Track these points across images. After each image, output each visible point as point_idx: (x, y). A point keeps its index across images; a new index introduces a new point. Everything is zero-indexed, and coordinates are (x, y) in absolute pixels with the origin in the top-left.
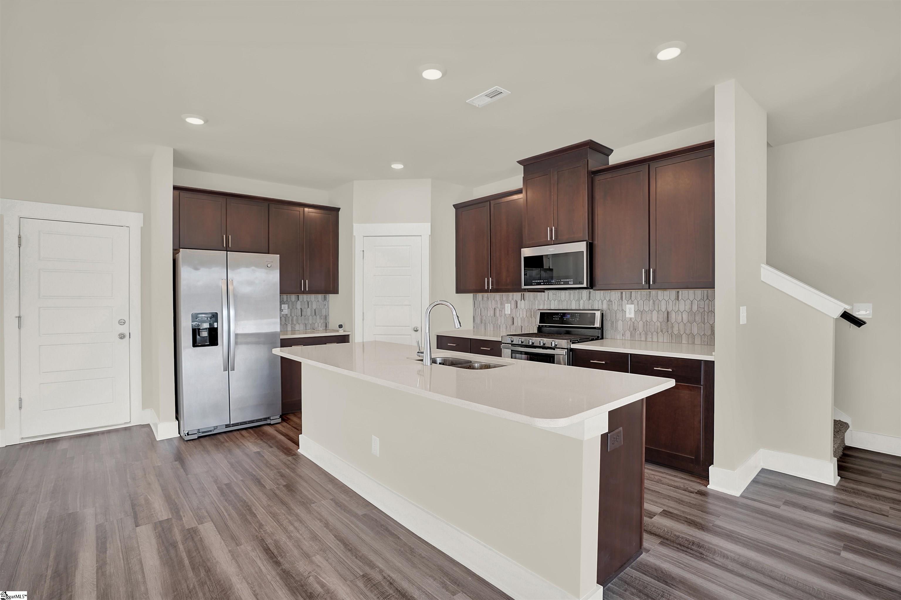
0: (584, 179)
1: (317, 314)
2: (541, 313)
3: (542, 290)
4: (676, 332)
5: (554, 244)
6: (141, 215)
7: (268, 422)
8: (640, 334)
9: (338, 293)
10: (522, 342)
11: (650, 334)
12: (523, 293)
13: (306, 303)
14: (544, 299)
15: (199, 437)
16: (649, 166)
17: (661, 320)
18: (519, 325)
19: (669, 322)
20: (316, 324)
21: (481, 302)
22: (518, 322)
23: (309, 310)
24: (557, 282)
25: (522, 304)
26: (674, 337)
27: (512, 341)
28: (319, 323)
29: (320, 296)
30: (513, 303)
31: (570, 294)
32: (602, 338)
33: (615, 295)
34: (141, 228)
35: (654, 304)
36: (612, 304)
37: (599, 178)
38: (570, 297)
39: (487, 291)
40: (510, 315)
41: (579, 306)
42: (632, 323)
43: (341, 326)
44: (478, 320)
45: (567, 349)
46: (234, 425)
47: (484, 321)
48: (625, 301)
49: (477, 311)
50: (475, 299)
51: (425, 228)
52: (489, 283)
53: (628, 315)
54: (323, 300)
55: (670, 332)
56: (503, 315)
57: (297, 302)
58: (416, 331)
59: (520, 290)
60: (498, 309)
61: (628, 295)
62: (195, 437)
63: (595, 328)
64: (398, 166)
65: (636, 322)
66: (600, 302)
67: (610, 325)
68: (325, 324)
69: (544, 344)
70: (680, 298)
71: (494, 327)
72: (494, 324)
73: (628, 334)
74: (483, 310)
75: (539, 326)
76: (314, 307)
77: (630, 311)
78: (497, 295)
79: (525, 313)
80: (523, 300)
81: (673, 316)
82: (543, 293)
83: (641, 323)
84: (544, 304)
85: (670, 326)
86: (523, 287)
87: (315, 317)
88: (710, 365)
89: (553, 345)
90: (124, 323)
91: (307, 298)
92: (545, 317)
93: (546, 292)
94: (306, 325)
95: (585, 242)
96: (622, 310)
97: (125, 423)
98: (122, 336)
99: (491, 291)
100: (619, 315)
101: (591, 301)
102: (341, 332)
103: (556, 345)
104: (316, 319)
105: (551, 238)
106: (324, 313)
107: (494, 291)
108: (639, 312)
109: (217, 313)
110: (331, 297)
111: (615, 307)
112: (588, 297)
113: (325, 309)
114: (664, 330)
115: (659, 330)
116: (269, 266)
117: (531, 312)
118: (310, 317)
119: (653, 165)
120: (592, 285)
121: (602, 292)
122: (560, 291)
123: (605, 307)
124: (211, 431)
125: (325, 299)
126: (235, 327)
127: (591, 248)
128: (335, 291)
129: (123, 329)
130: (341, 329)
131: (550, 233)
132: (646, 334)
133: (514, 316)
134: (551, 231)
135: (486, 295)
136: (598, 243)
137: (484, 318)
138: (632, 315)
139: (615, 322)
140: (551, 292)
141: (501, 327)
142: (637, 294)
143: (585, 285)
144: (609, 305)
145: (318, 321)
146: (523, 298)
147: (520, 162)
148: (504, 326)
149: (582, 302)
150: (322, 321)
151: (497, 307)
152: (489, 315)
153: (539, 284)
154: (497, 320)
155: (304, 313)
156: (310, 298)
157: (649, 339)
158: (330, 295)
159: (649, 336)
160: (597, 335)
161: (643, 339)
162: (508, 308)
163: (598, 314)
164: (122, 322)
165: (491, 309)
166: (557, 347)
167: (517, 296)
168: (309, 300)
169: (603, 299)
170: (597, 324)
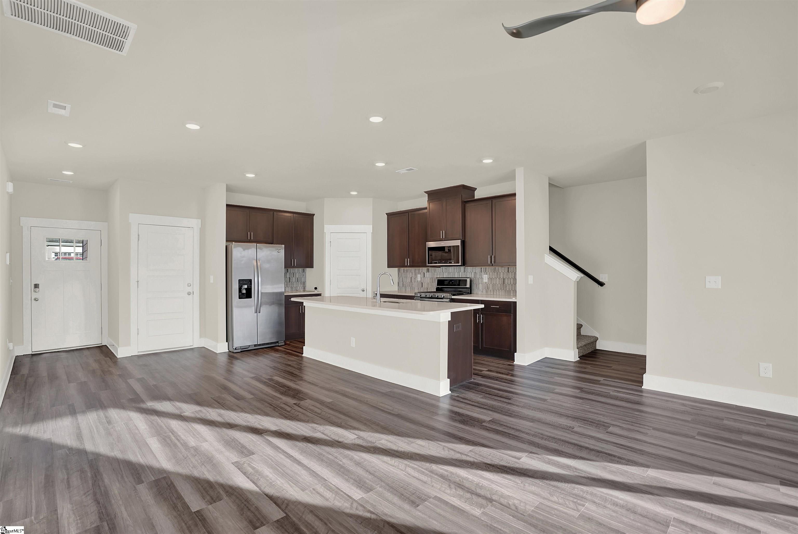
0: (460, 205)
1: (299, 281)
2: (438, 280)
3: (439, 267)
4: (508, 290)
5: (444, 241)
6: (200, 221)
7: (277, 344)
8: (491, 290)
9: (313, 267)
10: (426, 296)
11: (495, 290)
12: (428, 268)
13: (292, 274)
14: (440, 272)
15: (241, 351)
16: (492, 201)
17: (500, 283)
18: (426, 287)
19: (504, 284)
20: (298, 288)
21: (403, 274)
22: (425, 285)
23: (294, 278)
24: (446, 262)
25: (427, 275)
26: (507, 292)
27: (420, 296)
28: (300, 287)
29: (301, 270)
30: (422, 274)
31: (454, 269)
32: (471, 293)
33: (478, 269)
34: (200, 228)
35: (497, 274)
36: (476, 275)
37: (468, 205)
38: (454, 271)
39: (406, 267)
40: (420, 281)
41: (459, 276)
42: (486, 285)
43: (316, 288)
44: (401, 284)
45: (450, 298)
46: (260, 345)
47: (405, 286)
48: (483, 273)
49: (400, 279)
50: (399, 271)
51: (369, 228)
52: (408, 261)
53: (484, 281)
54: (303, 272)
55: (505, 290)
56: (416, 281)
57: (287, 273)
58: (363, 291)
59: (426, 266)
60: (413, 278)
61: (484, 270)
62: (239, 351)
63: (467, 288)
64: (354, 193)
65: (488, 284)
66: (470, 273)
67: (475, 286)
68: (303, 287)
69: (438, 296)
70: (510, 271)
71: (411, 289)
72: (411, 287)
73: (484, 291)
74: (404, 278)
75: (437, 287)
76: (297, 277)
77: (485, 278)
78: (413, 269)
79: (429, 280)
80: (428, 272)
81: (506, 281)
82: (439, 268)
83: (491, 285)
84: (440, 275)
85: (505, 286)
86: (427, 265)
87: (297, 283)
88: (515, 303)
89: (442, 297)
90: (191, 285)
91: (293, 271)
92: (441, 282)
93: (441, 267)
94: (292, 288)
95: (460, 240)
96: (482, 278)
97: (190, 346)
98: (189, 294)
99: (409, 267)
100: (480, 281)
101: (465, 273)
102: (316, 292)
103: (444, 297)
104: (298, 284)
105: (443, 237)
106: (303, 280)
107: (410, 266)
108: (490, 279)
109: (251, 279)
110: (308, 270)
111: (478, 276)
112: (464, 271)
113: (303, 278)
114: (502, 288)
115: (500, 289)
116: (279, 252)
117: (432, 279)
118: (295, 283)
119: (494, 201)
120: (464, 264)
121: (471, 267)
122: (449, 267)
123: (473, 276)
124: (246, 348)
125: (304, 271)
126: (261, 288)
127: (463, 243)
128: (311, 266)
129: (189, 289)
130: (316, 290)
131: (442, 234)
132: (494, 291)
133: (423, 282)
134: (443, 233)
135: (406, 268)
136: (467, 240)
137: (405, 283)
138: (487, 281)
139: (478, 285)
140: (444, 268)
141: (415, 289)
142: (489, 269)
143: (460, 264)
144: (475, 275)
145: (299, 285)
146: (428, 271)
147: (425, 192)
148: (417, 288)
149: (460, 273)
150: (302, 285)
151: (413, 277)
152: (408, 281)
153: (436, 263)
154: (413, 284)
155: (291, 280)
156: (295, 271)
157: (495, 294)
158: (307, 269)
159: (495, 292)
160: (468, 292)
161: (492, 293)
162: (419, 277)
163: (468, 280)
164: (189, 285)
165: (409, 278)
166: (445, 297)
167: (425, 269)
168: (294, 272)
169: (472, 272)
170: (468, 286)
